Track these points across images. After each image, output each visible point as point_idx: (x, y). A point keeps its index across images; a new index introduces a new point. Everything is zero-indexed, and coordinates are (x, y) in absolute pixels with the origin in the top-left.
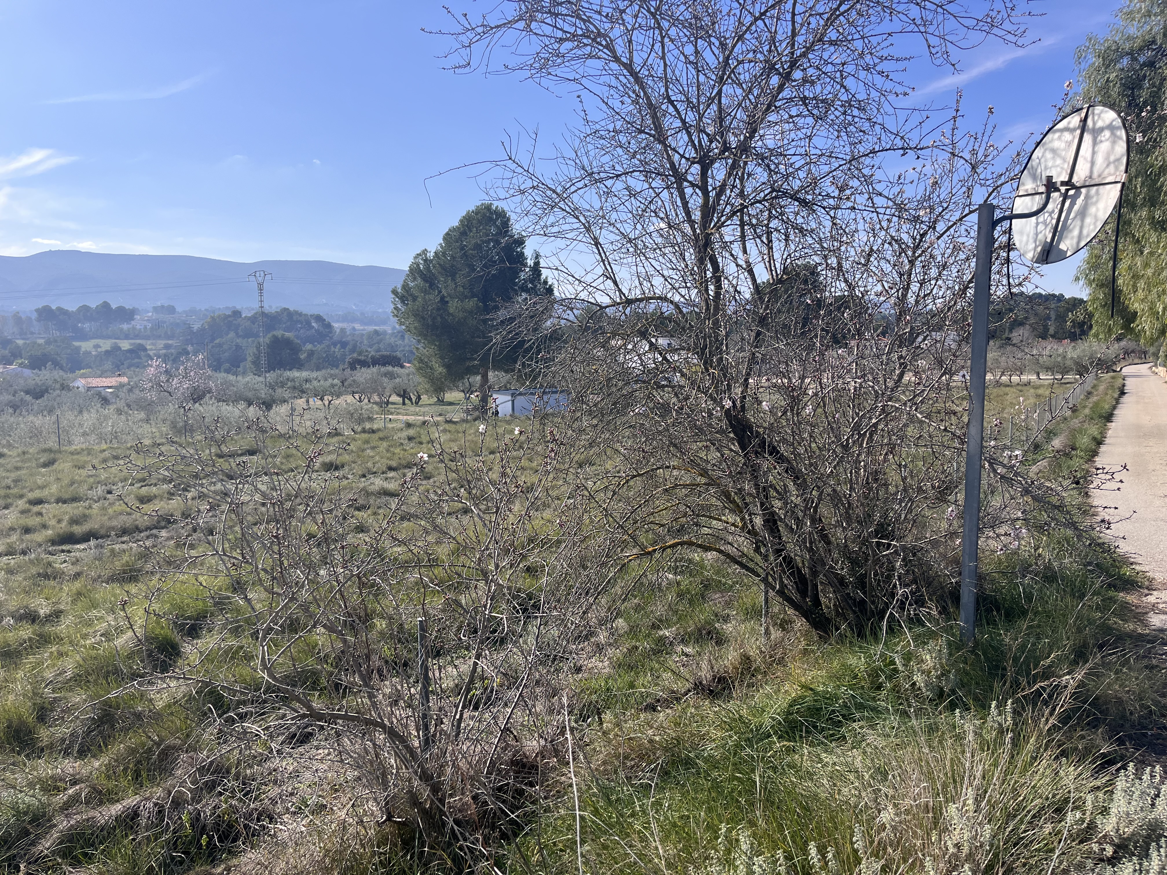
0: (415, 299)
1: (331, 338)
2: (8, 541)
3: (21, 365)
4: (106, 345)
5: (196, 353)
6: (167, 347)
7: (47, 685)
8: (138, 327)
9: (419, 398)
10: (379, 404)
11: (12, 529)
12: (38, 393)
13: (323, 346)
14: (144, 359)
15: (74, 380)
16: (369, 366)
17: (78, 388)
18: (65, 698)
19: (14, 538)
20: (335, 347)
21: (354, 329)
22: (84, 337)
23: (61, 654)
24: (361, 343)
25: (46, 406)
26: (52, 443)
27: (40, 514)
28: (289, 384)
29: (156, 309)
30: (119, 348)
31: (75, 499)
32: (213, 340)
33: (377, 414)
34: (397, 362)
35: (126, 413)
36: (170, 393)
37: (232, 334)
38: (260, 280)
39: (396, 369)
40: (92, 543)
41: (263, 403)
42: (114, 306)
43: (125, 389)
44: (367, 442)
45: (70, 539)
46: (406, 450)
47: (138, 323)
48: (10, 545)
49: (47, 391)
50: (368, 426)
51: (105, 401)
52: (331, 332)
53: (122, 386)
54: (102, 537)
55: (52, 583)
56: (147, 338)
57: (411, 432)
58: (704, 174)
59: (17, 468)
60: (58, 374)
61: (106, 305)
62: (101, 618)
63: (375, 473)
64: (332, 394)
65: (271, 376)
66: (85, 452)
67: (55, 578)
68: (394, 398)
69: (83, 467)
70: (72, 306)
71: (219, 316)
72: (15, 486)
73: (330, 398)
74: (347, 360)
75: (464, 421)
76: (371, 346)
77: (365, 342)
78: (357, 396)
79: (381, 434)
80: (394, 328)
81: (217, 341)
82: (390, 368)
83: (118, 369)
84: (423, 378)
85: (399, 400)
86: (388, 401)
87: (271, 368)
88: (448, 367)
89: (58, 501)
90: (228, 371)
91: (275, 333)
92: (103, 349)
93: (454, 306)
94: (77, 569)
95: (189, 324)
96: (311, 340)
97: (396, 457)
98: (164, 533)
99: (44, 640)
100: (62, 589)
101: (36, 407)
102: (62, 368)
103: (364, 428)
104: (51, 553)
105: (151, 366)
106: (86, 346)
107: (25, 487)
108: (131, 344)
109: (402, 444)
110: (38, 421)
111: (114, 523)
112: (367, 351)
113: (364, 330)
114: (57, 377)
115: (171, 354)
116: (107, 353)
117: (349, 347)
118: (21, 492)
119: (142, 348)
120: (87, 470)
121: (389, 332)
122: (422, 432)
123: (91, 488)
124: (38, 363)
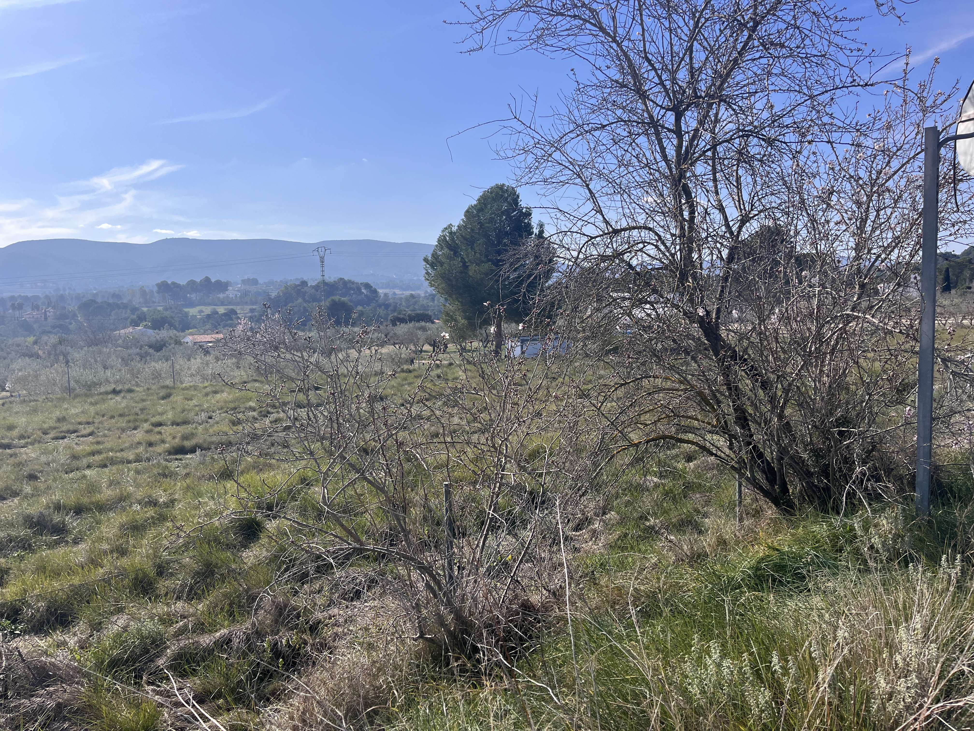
0: (442, 265)
1: (377, 301)
2: (137, 451)
3: (146, 326)
4: (208, 310)
5: (273, 314)
6: (252, 310)
7: (164, 550)
8: (231, 296)
10: (415, 352)
11: (139, 443)
12: (158, 347)
13: (370, 308)
14: (235, 320)
15: (184, 337)
16: (407, 323)
17: (187, 343)
18: (178, 559)
19: (141, 449)
20: (380, 308)
21: (394, 294)
22: (192, 305)
24: (400, 305)
25: (164, 356)
26: (168, 382)
27: (160, 433)
29: (244, 282)
30: (217, 313)
31: (185, 422)
32: (286, 304)
34: (428, 318)
37: (300, 300)
38: (322, 254)
39: (427, 324)
40: (198, 453)
42: (213, 280)
43: (221, 343)
44: (405, 379)
45: (181, 451)
47: (231, 293)
48: (137, 455)
49: (164, 345)
50: (406, 367)
51: (207, 352)
52: (377, 296)
53: (218, 341)
54: (205, 449)
55: (169, 480)
56: (237, 304)
57: (440, 372)
58: (678, 120)
59: (143, 400)
60: (173, 333)
61: (207, 279)
62: (205, 503)
64: (377, 345)
66: (192, 388)
67: (171, 477)
68: (427, 347)
69: (191, 399)
70: (183, 282)
71: (291, 285)
72: (142, 413)
73: (376, 348)
74: (389, 318)
76: (408, 307)
77: (404, 304)
78: (397, 346)
79: (416, 373)
80: (426, 292)
82: (423, 324)
83: (215, 328)
85: (431, 348)
86: (421, 349)
88: (468, 318)
89: (173, 424)
91: (333, 298)
92: (205, 314)
93: (473, 269)
94: (187, 470)
95: (268, 293)
96: (361, 303)
99: (162, 518)
100: (176, 484)
101: (157, 357)
102: (175, 328)
103: (403, 369)
104: (167, 460)
105: (240, 324)
106: (193, 311)
107: (149, 414)
108: (225, 309)
110: (157, 366)
111: (214, 439)
112: (405, 311)
113: (403, 294)
114: (172, 335)
115: (256, 316)
116: (208, 316)
117: (391, 308)
118: (146, 418)
119: (234, 312)
120: (194, 401)
121: (423, 295)
122: (448, 371)
123: (197, 415)
124: (158, 324)
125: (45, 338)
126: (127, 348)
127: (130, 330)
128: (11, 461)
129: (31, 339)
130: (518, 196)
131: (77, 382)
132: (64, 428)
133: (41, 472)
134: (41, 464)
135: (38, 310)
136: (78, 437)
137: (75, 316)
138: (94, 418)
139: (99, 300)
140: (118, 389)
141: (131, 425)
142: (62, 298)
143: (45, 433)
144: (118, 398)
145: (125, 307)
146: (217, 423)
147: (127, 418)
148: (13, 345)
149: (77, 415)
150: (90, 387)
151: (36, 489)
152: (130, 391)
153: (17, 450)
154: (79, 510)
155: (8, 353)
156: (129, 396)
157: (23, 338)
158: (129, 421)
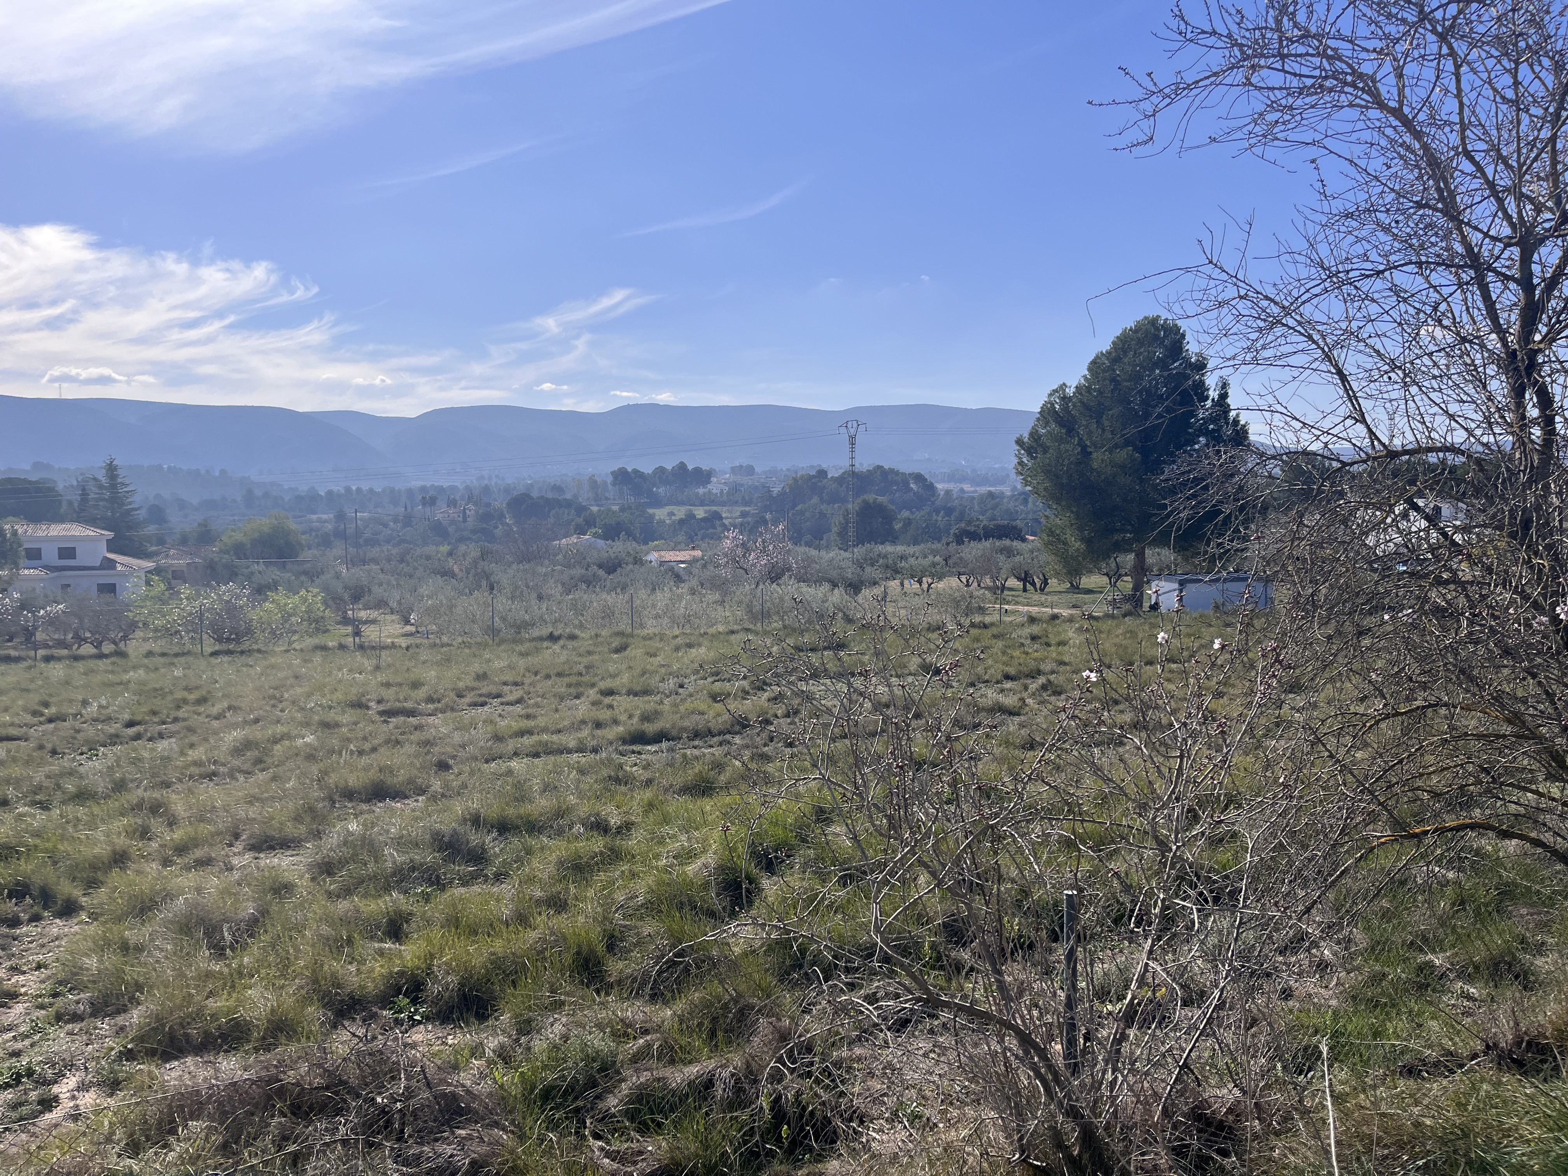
0: (1045, 450)
1: (933, 503)
2: (579, 735)
3: (596, 535)
4: (680, 512)
5: (776, 523)
6: (744, 515)
7: (617, 910)
8: (714, 491)
9: (1046, 583)
10: (993, 590)
11: (583, 722)
12: (611, 567)
13: (922, 513)
14: (719, 529)
15: (647, 553)
16: (980, 540)
17: (651, 562)
18: (636, 927)
19: (585, 733)
20: (937, 515)
21: (962, 490)
22: (659, 503)
23: (633, 875)
24: (970, 509)
25: (619, 583)
26: (624, 625)
27: (611, 707)
28: (881, 561)
29: (734, 470)
30: (694, 516)
31: (646, 692)
32: (794, 506)
33: (990, 602)
34: (1016, 534)
35: (700, 593)
36: (746, 570)
37: (815, 500)
38: (852, 431)
39: (1015, 543)
40: (664, 745)
41: (850, 585)
42: (690, 467)
43: (698, 564)
44: (977, 640)
45: (640, 738)
46: (1027, 653)
47: (715, 487)
48: (580, 741)
49: (619, 565)
50: (977, 619)
51: (678, 578)
52: (933, 495)
53: (695, 560)
54: (673, 739)
55: (623, 788)
56: (723, 504)
57: (1035, 629)
58: (1526, 260)
59: (590, 653)
60: (631, 546)
61: (682, 466)
62: (674, 836)
63: (987, 681)
64: (932, 576)
65: (859, 551)
66: (658, 638)
67: (626, 784)
68: (1012, 582)
69: (655, 655)
70: (647, 468)
71: (802, 476)
72: (587, 673)
73: (930, 581)
74: (952, 532)
75: (1107, 616)
76: (983, 513)
77: (976, 507)
78: (964, 578)
79: (995, 630)
80: (1014, 488)
81: (799, 508)
82: (1007, 542)
83: (691, 542)
84: (1053, 557)
85: (1019, 584)
86: (1003, 586)
87: (860, 541)
88: (1088, 541)
89: (629, 693)
90: (809, 544)
91: (866, 497)
92: (677, 518)
93: (1099, 458)
94: (648, 774)
95: (769, 487)
96: (908, 506)
97: (1016, 662)
98: (737, 740)
99: (614, 856)
100: (632, 797)
101: (608, 584)
102: (635, 539)
103: (973, 622)
104: (621, 754)
105: (728, 538)
106: (660, 513)
107: (596, 675)
108: (706, 512)
109: (1022, 645)
110: (610, 599)
111: (687, 723)
112: (978, 519)
113: (976, 491)
114: (630, 549)
115: (748, 523)
116: (682, 522)
117: (956, 514)
118: (593, 680)
119: (717, 516)
120: (659, 658)
121: (1009, 494)
122: (1050, 629)
123: (663, 680)
124: (611, 533)
125: (462, 548)
126: (569, 567)
127: (574, 539)
128: (416, 736)
129: (445, 548)
130: (1183, 336)
131: (503, 619)
132: (484, 691)
133: (454, 757)
134: (453, 746)
135: (455, 507)
136: (502, 704)
137: (502, 516)
138: (524, 676)
139: (535, 494)
140: (556, 633)
141: (572, 690)
142: (486, 490)
143: (460, 696)
144: (556, 647)
145: (568, 504)
146: (691, 695)
147: (566, 680)
148: (421, 557)
149: (501, 670)
150: (520, 626)
151: (446, 785)
152: (572, 637)
153: (424, 720)
154: (504, 828)
155: (416, 569)
156: (570, 644)
157: (434, 547)
158: (569, 685)
